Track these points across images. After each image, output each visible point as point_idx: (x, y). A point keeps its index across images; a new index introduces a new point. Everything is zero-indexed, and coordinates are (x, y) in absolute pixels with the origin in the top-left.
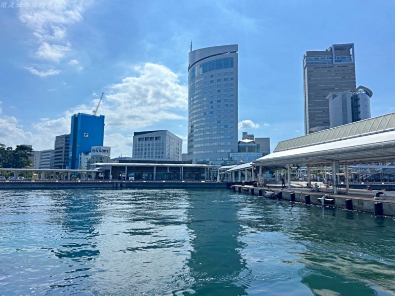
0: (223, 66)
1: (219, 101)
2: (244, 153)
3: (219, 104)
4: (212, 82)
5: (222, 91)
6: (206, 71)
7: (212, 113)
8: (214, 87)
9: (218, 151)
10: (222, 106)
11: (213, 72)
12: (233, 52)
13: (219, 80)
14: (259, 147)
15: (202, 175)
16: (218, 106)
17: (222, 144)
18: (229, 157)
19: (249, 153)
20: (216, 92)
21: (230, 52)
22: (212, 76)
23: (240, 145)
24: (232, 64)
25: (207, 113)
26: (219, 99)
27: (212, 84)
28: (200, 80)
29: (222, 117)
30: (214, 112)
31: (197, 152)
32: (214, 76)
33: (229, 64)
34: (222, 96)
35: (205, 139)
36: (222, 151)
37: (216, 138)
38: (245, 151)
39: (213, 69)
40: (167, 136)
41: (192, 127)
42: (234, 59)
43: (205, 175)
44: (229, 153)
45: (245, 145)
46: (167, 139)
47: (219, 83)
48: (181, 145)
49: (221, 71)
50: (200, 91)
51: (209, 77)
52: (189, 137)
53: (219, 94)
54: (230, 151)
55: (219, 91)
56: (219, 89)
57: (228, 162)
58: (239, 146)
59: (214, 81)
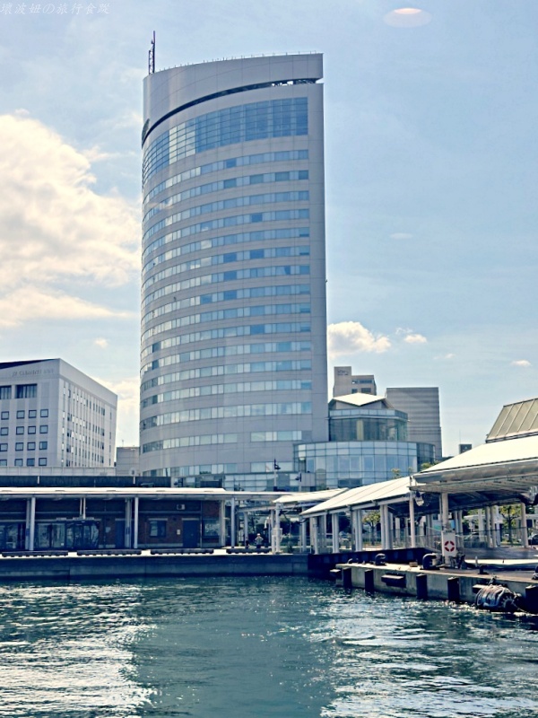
0: (270, 129)
1: (257, 254)
2: (353, 444)
3: (257, 263)
4: (229, 183)
5: (266, 217)
6: (209, 146)
7: (230, 295)
8: (239, 202)
9: (257, 437)
10: (267, 272)
11: (233, 151)
12: (303, 81)
13: (255, 179)
14: (404, 423)
15: (209, 528)
16: (255, 271)
17: (270, 410)
18: (296, 460)
19: (369, 444)
20: (247, 219)
21: (295, 81)
22: (231, 163)
23: (336, 414)
24: (303, 120)
25: (215, 298)
26: (256, 246)
27: (230, 193)
28: (187, 175)
29: (268, 310)
30: (239, 294)
31: (175, 443)
32: (239, 162)
33: (293, 120)
34: (267, 235)
35: (206, 391)
36: (269, 437)
37: (247, 387)
38: (353, 437)
39: (236, 139)
40: (61, 382)
41: (156, 347)
42: (310, 107)
43: (220, 527)
44: (296, 444)
45: (355, 412)
46: (63, 391)
47: (256, 189)
48: (113, 417)
49: (261, 146)
50: (187, 215)
51: (221, 165)
52: (144, 387)
53: (257, 226)
54: (298, 436)
55: (257, 218)
56: (256, 210)
57: (293, 476)
58: (330, 419)
59: (239, 182)
